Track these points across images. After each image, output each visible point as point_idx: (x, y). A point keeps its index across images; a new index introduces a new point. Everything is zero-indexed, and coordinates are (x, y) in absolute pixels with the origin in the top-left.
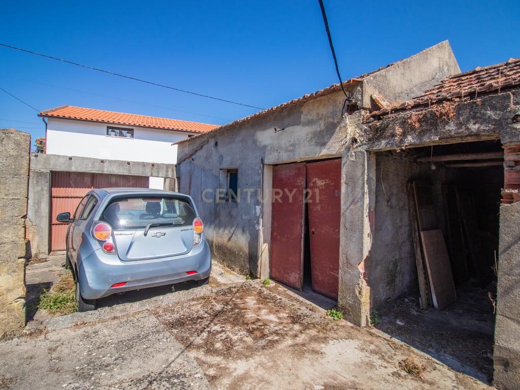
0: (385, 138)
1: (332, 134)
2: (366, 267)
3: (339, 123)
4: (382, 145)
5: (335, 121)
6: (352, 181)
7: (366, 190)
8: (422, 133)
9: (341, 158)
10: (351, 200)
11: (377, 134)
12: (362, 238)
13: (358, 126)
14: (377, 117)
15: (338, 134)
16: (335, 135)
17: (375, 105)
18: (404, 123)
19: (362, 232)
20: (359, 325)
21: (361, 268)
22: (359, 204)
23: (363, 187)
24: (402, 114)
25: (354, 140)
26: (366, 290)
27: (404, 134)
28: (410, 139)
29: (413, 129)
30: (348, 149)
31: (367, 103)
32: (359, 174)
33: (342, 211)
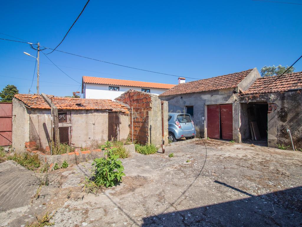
0: (244, 100)
1: (230, 98)
2: (240, 130)
3: (231, 96)
4: (243, 102)
5: (230, 95)
6: (235, 110)
7: (240, 112)
8: (252, 100)
9: (232, 104)
10: (235, 114)
11: (242, 99)
12: (239, 123)
13: (237, 97)
14: (242, 95)
15: (231, 98)
16: (230, 99)
17: (240, 92)
18: (248, 97)
19: (239, 122)
20: (239, 143)
21: (239, 129)
22: (238, 115)
23: (239, 111)
24: (248, 95)
25: (236, 100)
26: (240, 135)
27: (248, 100)
28: (250, 101)
29: (250, 99)
30: (234, 102)
31: (239, 92)
32: (238, 108)
33: (233, 117)
